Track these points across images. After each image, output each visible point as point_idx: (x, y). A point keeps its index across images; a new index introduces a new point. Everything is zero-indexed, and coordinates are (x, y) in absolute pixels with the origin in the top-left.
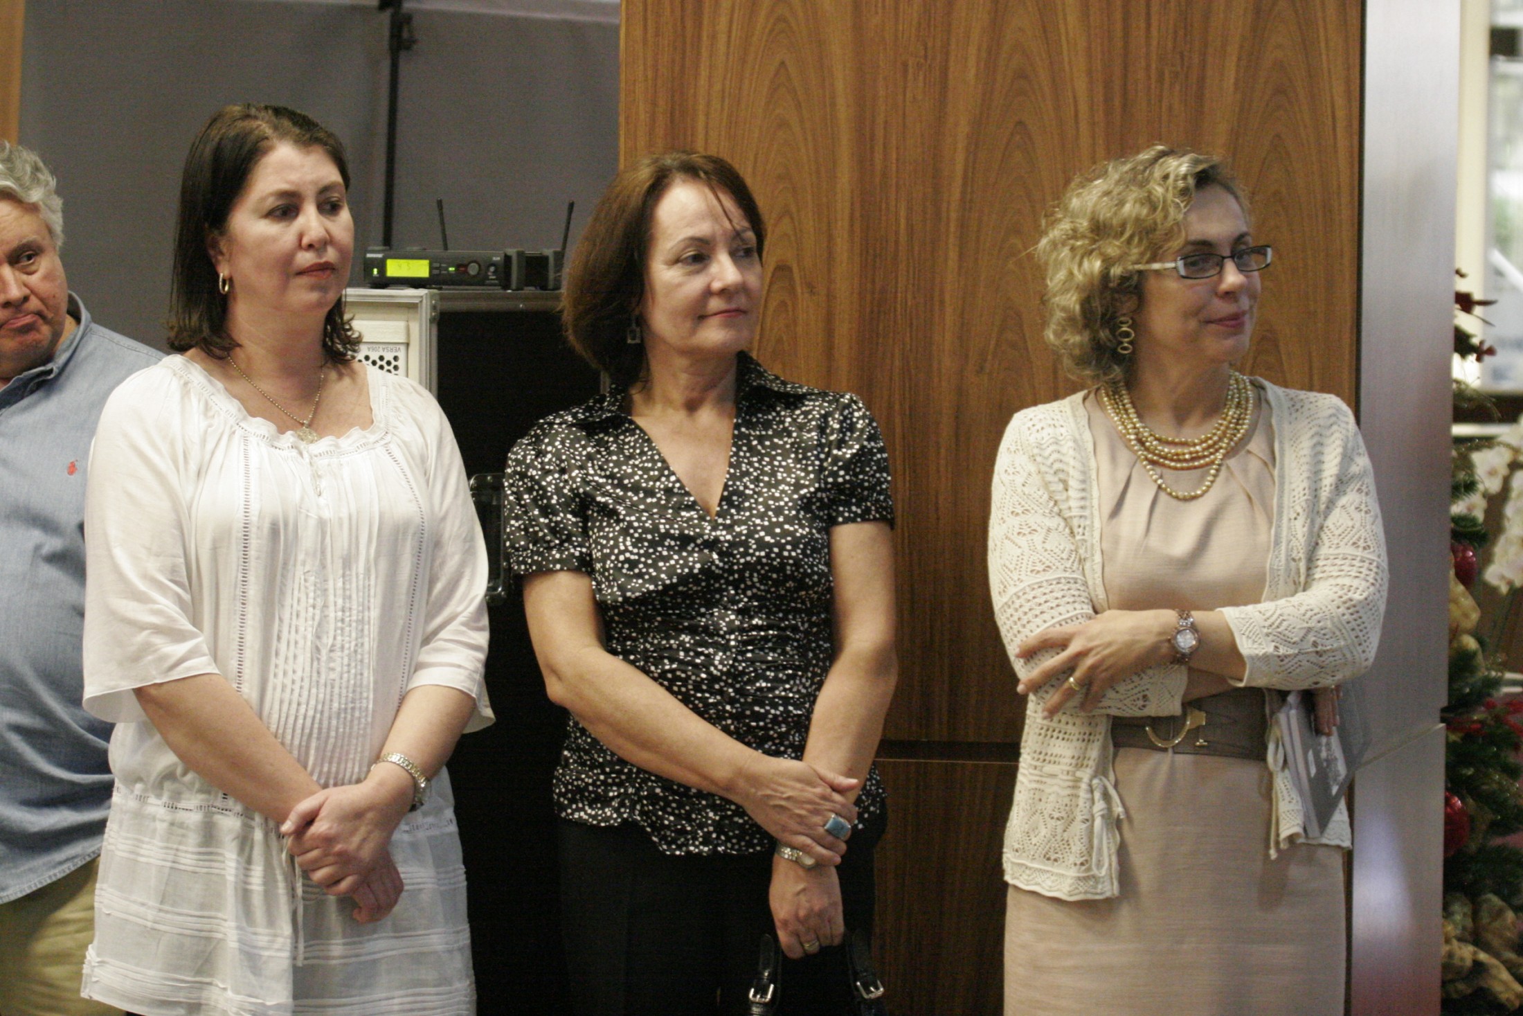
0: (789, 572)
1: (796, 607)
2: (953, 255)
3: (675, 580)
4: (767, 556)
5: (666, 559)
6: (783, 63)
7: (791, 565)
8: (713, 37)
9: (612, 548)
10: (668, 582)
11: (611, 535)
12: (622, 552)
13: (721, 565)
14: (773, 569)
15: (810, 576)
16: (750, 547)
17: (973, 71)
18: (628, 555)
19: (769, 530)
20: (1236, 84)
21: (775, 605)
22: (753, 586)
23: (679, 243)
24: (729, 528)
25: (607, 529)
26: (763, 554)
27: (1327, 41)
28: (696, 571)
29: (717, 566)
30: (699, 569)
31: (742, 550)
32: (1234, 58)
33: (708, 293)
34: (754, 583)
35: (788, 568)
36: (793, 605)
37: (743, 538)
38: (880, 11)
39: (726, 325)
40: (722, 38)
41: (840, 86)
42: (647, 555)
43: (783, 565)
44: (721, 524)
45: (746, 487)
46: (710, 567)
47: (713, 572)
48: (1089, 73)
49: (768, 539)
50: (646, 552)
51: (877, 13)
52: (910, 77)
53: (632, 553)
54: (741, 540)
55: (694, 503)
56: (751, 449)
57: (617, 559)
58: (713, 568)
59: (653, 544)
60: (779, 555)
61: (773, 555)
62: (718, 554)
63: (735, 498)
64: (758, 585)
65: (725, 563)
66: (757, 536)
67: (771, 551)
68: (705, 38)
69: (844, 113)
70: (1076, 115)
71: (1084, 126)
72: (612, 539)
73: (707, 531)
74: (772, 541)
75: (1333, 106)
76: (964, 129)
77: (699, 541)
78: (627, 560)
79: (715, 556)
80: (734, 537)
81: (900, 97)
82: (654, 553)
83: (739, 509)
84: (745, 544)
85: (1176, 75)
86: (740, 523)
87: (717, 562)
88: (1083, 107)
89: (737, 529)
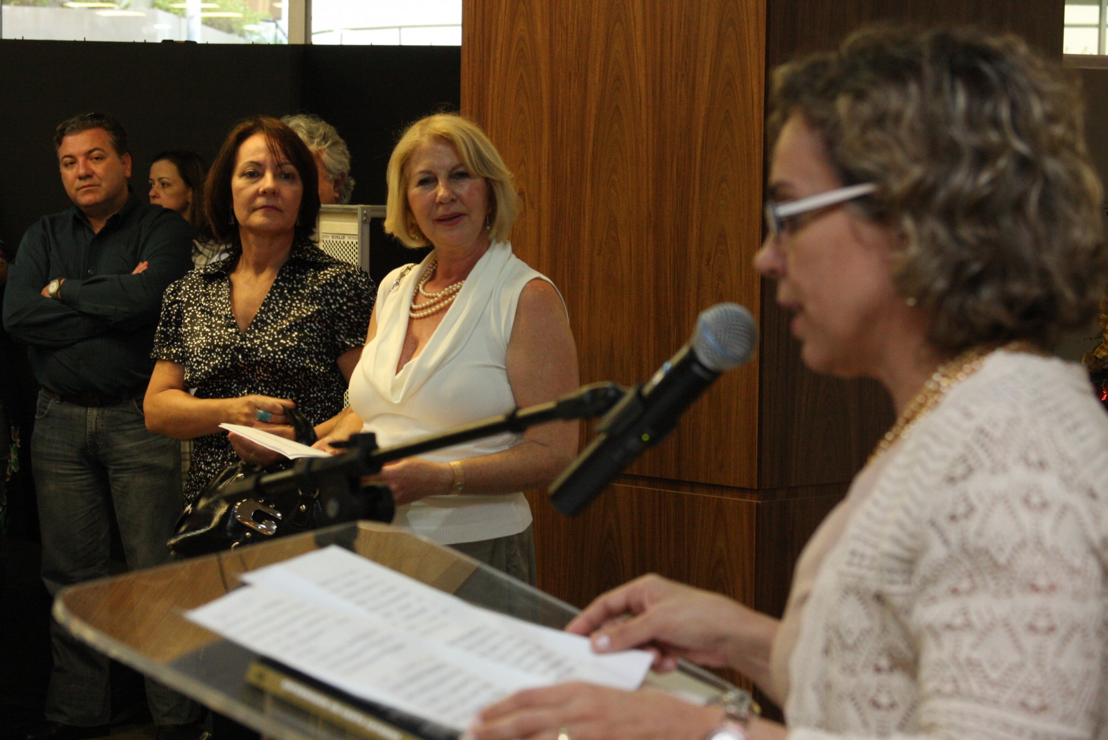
0: (278, 367)
1: (287, 387)
2: (589, 185)
3: (216, 373)
4: (267, 358)
5: (214, 360)
6: (521, 75)
7: (279, 363)
8: (495, 62)
9: (191, 353)
10: (213, 374)
11: (191, 346)
12: (195, 356)
13: (243, 362)
14: (269, 365)
15: (291, 370)
16: (259, 352)
17: (598, 77)
18: (198, 358)
19: (271, 343)
20: (709, 80)
21: (274, 386)
22: (260, 375)
23: (244, 164)
24: (251, 340)
25: (189, 343)
26: (264, 356)
27: (750, 53)
28: (228, 367)
29: (241, 363)
30: (230, 366)
31: (254, 353)
32: (709, 64)
33: (257, 194)
34: (260, 373)
35: (278, 365)
36: (285, 385)
37: (256, 346)
38: (560, 43)
39: (264, 215)
40: (498, 62)
41: (544, 87)
42: (206, 358)
43: (275, 363)
44: (248, 338)
45: (268, 318)
46: (236, 364)
47: (239, 366)
48: (646, 75)
49: (269, 348)
50: (206, 356)
51: (559, 44)
52: (572, 81)
53: (200, 357)
54: (255, 348)
55: (235, 324)
56: (281, 295)
57: (192, 360)
58: (239, 364)
59: (210, 351)
60: (274, 358)
61: (270, 358)
62: (242, 356)
63: (259, 324)
64: (262, 374)
65: (245, 361)
66: (264, 346)
67: (269, 355)
68: (491, 62)
69: (545, 103)
70: (640, 102)
71: (643, 106)
72: (191, 348)
73: (238, 342)
74: (271, 350)
75: (752, 92)
76: (594, 111)
77: (232, 348)
78: (197, 361)
79: (240, 357)
80: (252, 345)
81: (568, 93)
82: (210, 357)
83: (260, 330)
84: (257, 350)
85: (683, 75)
86: (257, 338)
87: (241, 360)
88: (643, 96)
89: (255, 341)
